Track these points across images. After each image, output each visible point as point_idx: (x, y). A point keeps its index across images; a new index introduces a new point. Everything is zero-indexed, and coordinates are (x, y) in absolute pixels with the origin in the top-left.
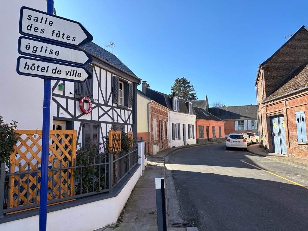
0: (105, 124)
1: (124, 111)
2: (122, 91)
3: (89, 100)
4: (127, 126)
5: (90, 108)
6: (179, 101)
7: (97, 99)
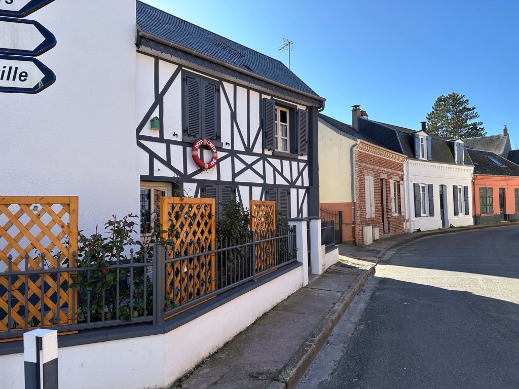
0: (248, 188)
1: (288, 162)
2: (286, 126)
3: (211, 145)
4: (296, 190)
5: (213, 158)
6: (430, 138)
7: (230, 142)
